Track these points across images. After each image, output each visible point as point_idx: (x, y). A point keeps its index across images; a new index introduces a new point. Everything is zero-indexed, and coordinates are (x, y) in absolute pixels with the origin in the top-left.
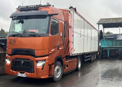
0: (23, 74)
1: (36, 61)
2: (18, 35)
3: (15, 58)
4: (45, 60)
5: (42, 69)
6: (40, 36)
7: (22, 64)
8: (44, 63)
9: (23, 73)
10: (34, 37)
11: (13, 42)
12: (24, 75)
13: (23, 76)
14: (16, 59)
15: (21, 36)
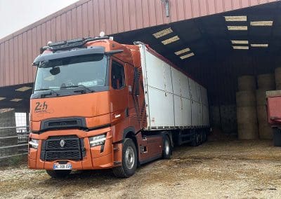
0: (65, 165)
1: (89, 137)
2: (51, 94)
3: (47, 136)
4: (105, 134)
5: (102, 151)
6: (93, 92)
7: (62, 146)
8: (105, 139)
9: (66, 163)
10: (82, 93)
11: (42, 107)
12: (67, 167)
13: (65, 169)
14: (50, 137)
15: (58, 96)
